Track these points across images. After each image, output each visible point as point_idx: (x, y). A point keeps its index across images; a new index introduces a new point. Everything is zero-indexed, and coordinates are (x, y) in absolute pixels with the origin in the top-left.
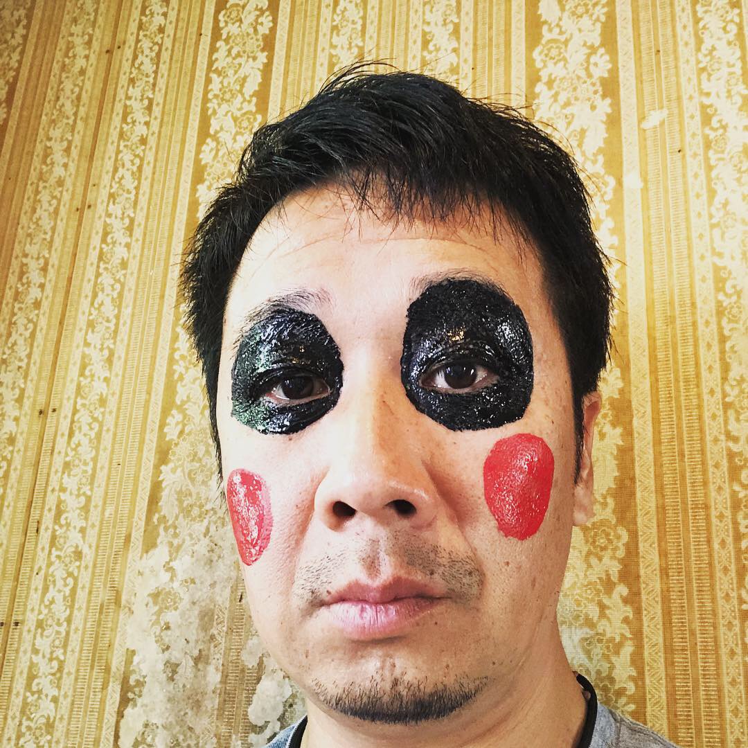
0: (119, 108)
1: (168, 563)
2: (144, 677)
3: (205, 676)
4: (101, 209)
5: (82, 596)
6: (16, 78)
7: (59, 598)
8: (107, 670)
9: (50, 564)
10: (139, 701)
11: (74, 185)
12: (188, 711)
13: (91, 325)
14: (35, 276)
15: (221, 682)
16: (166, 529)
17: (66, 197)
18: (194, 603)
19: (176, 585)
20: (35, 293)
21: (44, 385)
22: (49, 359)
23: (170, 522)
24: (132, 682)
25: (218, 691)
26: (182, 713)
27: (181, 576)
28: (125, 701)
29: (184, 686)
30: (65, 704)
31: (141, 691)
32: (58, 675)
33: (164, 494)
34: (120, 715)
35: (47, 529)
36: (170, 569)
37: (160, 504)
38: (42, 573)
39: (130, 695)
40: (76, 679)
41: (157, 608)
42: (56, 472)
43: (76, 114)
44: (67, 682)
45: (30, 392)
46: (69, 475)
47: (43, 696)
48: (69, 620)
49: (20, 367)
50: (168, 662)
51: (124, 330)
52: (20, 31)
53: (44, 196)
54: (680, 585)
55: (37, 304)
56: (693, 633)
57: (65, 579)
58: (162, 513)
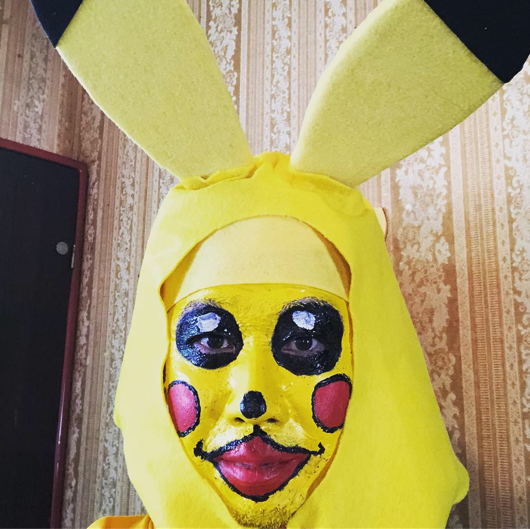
14: (129, 190)
20: (130, 200)
45: (132, 264)
49: (126, 248)
55: (131, 208)
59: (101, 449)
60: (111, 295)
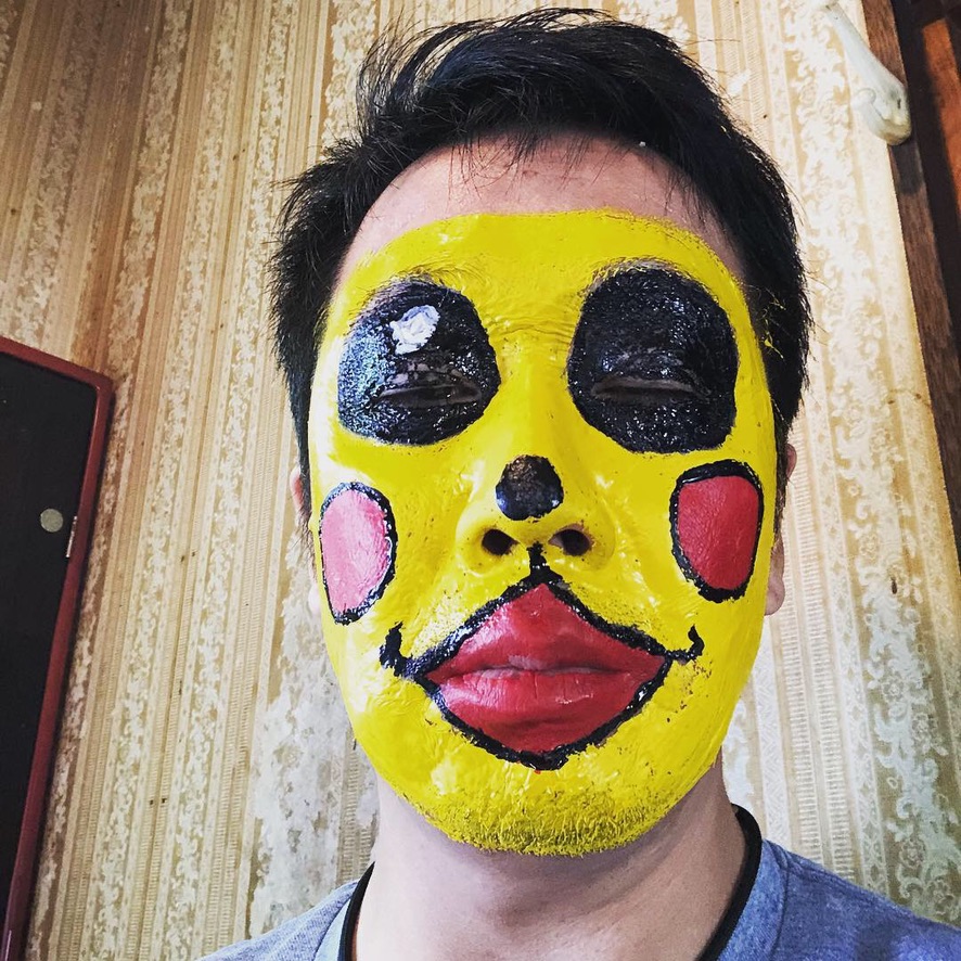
0: (245, 216)
1: (290, 712)
2: (271, 849)
3: (323, 843)
4: (231, 328)
5: (217, 759)
6: (162, 207)
7: (198, 767)
8: (239, 846)
9: (191, 728)
10: (267, 879)
11: (209, 307)
12: (310, 887)
13: (223, 454)
14: (178, 413)
15: (338, 849)
16: (288, 672)
17: (203, 321)
18: (313, 757)
19: (297, 737)
20: (178, 429)
21: (185, 527)
22: (190, 497)
23: (291, 664)
24: (260, 858)
25: (336, 860)
26: (305, 890)
27: (301, 726)
28: (255, 880)
29: (305, 858)
30: (203, 887)
31: (268, 867)
32: (198, 855)
33: (286, 631)
34: (251, 897)
35: (188, 688)
36: (292, 720)
37: (282, 644)
38: (184, 740)
39: (259, 873)
40: (213, 858)
41: (281, 767)
42: (196, 623)
43: (210, 231)
44: (206, 861)
45: (174, 538)
46: (206, 625)
47: (185, 881)
48: (206, 791)
49: (166, 513)
50: (291, 830)
51: (250, 452)
52: (165, 156)
53: (186, 326)
54: (796, 666)
55: (180, 442)
56: (814, 729)
57: (203, 744)
58: (284, 655)
59: (92, 898)
60: (133, 602)
